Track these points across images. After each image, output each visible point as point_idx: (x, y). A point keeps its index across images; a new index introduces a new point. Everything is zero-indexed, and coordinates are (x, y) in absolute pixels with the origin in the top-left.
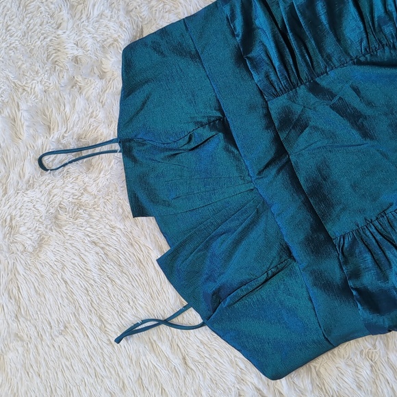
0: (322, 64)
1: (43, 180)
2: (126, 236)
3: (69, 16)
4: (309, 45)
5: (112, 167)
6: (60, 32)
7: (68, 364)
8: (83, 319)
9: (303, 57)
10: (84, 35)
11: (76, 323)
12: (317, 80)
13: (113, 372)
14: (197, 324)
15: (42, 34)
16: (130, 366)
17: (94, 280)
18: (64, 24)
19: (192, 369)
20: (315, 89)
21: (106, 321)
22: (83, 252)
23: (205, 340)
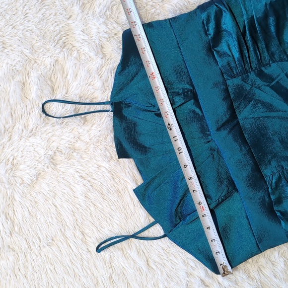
0: (267, 58)
1: (45, 129)
2: (109, 172)
3: (80, 11)
4: (259, 45)
5: (105, 122)
6: (70, 22)
7: (52, 268)
8: (68, 234)
9: (256, 53)
10: (89, 25)
11: (62, 237)
12: (263, 68)
13: (89, 273)
14: (159, 235)
15: (56, 22)
16: (104, 267)
17: (80, 205)
18: (74, 17)
19: (152, 268)
20: (261, 74)
21: (87, 235)
22: (72, 184)
23: (165, 247)
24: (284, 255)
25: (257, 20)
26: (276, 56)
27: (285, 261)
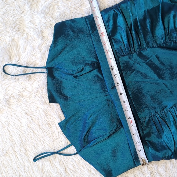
0: (145, 45)
1: (4, 82)
2: (44, 111)
3: (29, 9)
4: (140, 36)
5: (42, 80)
6: (23, 15)
7: (5, 170)
8: (16, 149)
9: (138, 41)
10: (35, 18)
11: (13, 151)
12: (142, 51)
13: (29, 174)
14: (74, 153)
15: (14, 15)
16: (38, 171)
17: (24, 131)
18: (25, 12)
19: (68, 173)
20: (140, 55)
21: (28, 150)
22: (20, 117)
23: (77, 160)
24: (150, 169)
25: (139, 21)
26: (150, 44)
27: (151, 173)
